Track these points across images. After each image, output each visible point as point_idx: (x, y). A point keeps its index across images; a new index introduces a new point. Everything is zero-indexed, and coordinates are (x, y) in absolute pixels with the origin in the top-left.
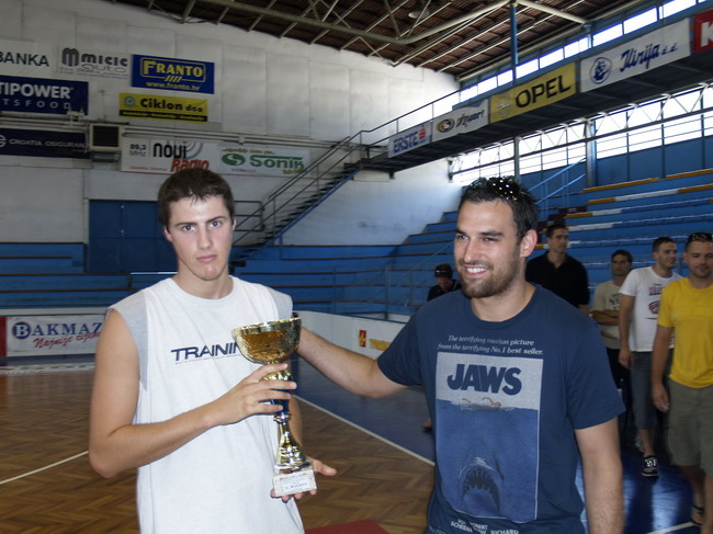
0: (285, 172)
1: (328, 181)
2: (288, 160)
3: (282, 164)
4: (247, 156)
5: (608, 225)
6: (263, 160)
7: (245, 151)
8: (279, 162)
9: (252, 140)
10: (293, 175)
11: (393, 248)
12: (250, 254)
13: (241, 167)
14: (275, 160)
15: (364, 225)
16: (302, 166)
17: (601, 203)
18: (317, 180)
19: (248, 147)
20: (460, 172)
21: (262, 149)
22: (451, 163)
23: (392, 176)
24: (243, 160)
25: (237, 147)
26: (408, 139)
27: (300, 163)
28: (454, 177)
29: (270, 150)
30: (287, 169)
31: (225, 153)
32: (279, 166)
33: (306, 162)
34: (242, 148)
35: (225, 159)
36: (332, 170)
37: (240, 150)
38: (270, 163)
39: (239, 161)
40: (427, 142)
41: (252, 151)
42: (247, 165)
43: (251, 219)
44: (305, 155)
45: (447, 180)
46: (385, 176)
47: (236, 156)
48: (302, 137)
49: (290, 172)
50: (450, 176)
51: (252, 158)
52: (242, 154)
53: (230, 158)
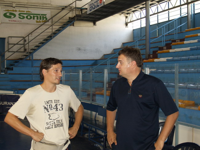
0: (37, 22)
1: (60, 26)
2: (39, 16)
3: (36, 18)
4: (17, 14)
5: (188, 49)
6: (25, 16)
7: (16, 11)
8: (34, 17)
9: (20, 5)
10: (42, 23)
11: (94, 61)
12: (16, 64)
13: (14, 19)
14: (32, 16)
15: (79, 49)
16: (46, 19)
17: (191, 37)
18: (52, 26)
19: (17, 9)
20: (131, 22)
21: (25, 10)
22: (127, 17)
23: (95, 24)
24: (15, 16)
25: (11, 9)
26: (95, 4)
27: (46, 17)
28: (129, 24)
29: (29, 10)
30: (38, 20)
31: (5, 12)
32: (34, 19)
33: (48, 17)
34: (14, 9)
35: (5, 15)
36: (60, 21)
37: (13, 11)
38: (29, 17)
39: (13, 16)
40: (103, 5)
41: (19, 11)
42: (17, 18)
43: (16, 46)
44: (48, 13)
45: (125, 26)
46: (91, 24)
47: (11, 14)
48: (46, 4)
49: (40, 22)
50: (127, 24)
51: (19, 15)
52: (14, 12)
53: (8, 14)
